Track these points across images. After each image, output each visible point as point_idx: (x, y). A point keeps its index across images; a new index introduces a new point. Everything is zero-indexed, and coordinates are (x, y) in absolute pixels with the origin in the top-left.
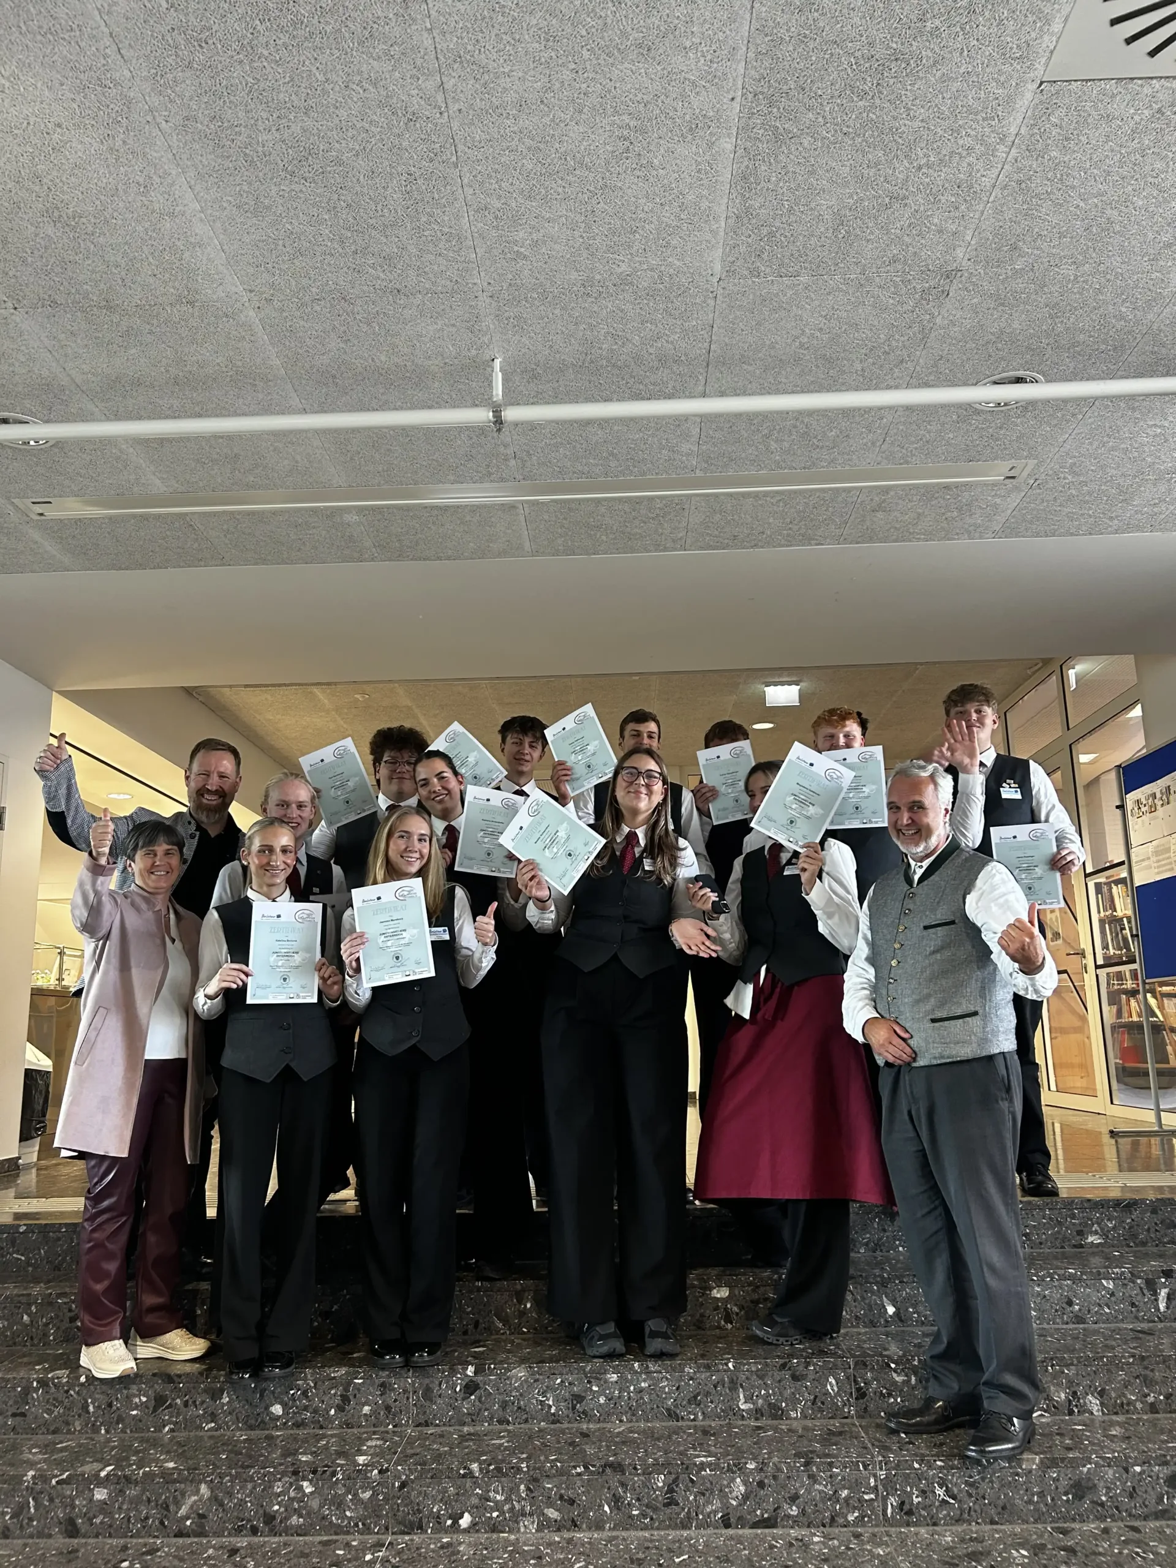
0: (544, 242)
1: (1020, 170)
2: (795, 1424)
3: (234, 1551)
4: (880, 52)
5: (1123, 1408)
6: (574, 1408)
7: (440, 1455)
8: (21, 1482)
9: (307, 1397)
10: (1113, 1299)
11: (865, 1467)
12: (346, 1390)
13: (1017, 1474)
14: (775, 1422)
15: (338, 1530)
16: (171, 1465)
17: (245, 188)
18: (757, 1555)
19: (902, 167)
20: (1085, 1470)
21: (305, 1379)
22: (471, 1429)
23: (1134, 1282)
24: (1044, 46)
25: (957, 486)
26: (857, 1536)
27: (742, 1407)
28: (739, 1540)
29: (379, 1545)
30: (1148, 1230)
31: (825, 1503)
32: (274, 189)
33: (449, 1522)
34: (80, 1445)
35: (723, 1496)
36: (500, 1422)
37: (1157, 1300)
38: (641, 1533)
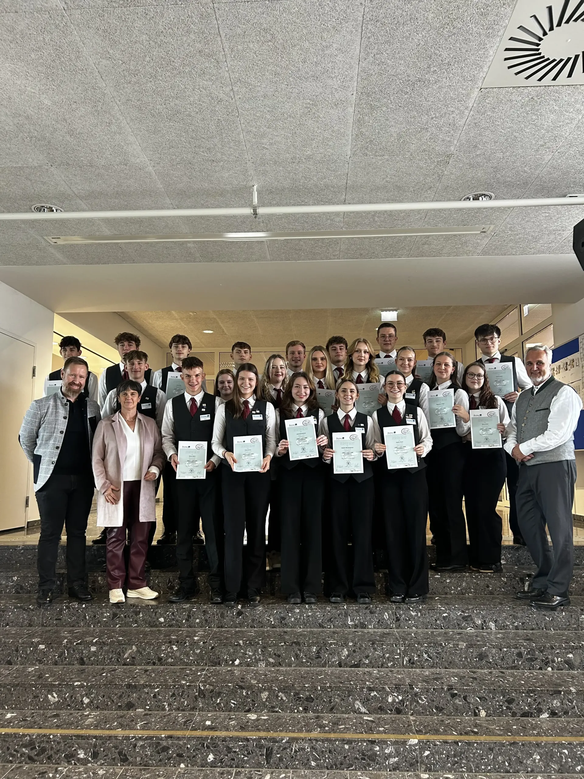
0: (275, 144)
1: (475, 119)
2: (370, 630)
3: (146, 671)
4: (412, 78)
5: (504, 627)
6: (281, 622)
7: (227, 638)
8: (62, 644)
9: (174, 615)
10: (506, 585)
11: (396, 646)
12: (189, 613)
13: (457, 650)
14: (362, 630)
15: (187, 664)
16: (121, 638)
17: (150, 124)
18: (351, 676)
19: (425, 118)
20: (484, 649)
21: (173, 608)
22: (240, 629)
23: (515, 579)
24: (481, 76)
25: (460, 235)
26: (391, 671)
27: (350, 623)
28: (345, 671)
29: (203, 670)
30: (525, 559)
31: (379, 659)
32: (162, 125)
33: (231, 662)
34: (84, 631)
35: (339, 655)
36: (251, 627)
37: (524, 586)
38: (306, 668)
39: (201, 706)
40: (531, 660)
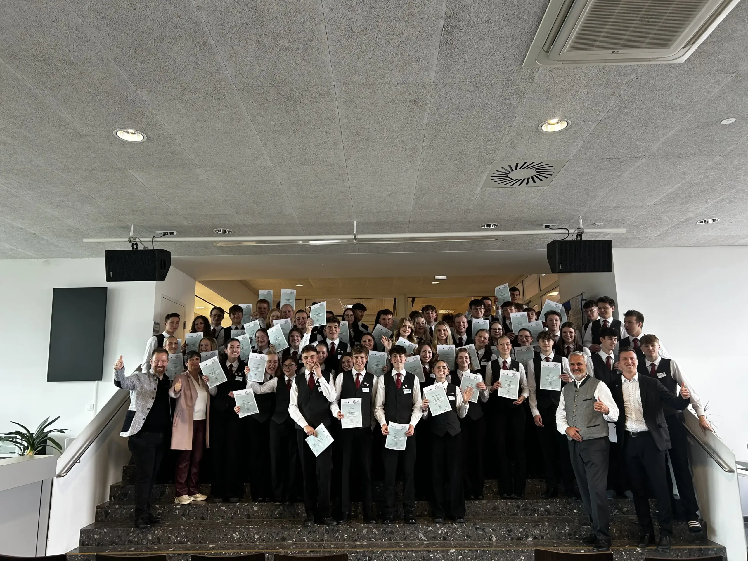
39: (326, 538)
40: (525, 510)
